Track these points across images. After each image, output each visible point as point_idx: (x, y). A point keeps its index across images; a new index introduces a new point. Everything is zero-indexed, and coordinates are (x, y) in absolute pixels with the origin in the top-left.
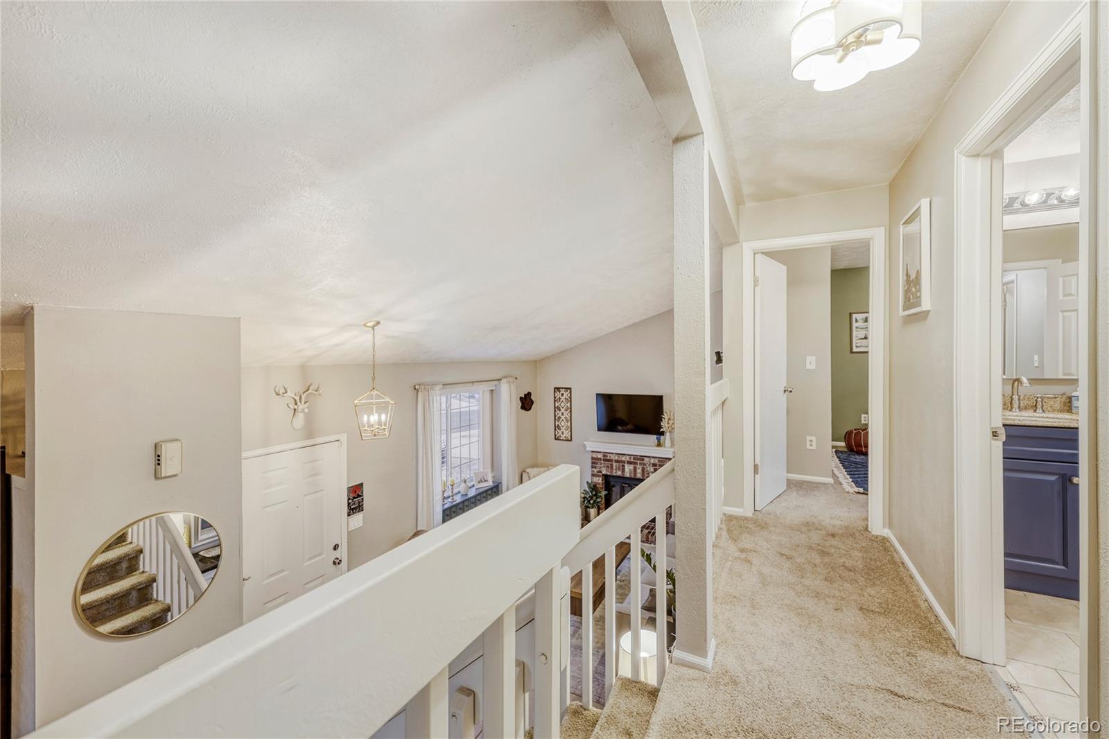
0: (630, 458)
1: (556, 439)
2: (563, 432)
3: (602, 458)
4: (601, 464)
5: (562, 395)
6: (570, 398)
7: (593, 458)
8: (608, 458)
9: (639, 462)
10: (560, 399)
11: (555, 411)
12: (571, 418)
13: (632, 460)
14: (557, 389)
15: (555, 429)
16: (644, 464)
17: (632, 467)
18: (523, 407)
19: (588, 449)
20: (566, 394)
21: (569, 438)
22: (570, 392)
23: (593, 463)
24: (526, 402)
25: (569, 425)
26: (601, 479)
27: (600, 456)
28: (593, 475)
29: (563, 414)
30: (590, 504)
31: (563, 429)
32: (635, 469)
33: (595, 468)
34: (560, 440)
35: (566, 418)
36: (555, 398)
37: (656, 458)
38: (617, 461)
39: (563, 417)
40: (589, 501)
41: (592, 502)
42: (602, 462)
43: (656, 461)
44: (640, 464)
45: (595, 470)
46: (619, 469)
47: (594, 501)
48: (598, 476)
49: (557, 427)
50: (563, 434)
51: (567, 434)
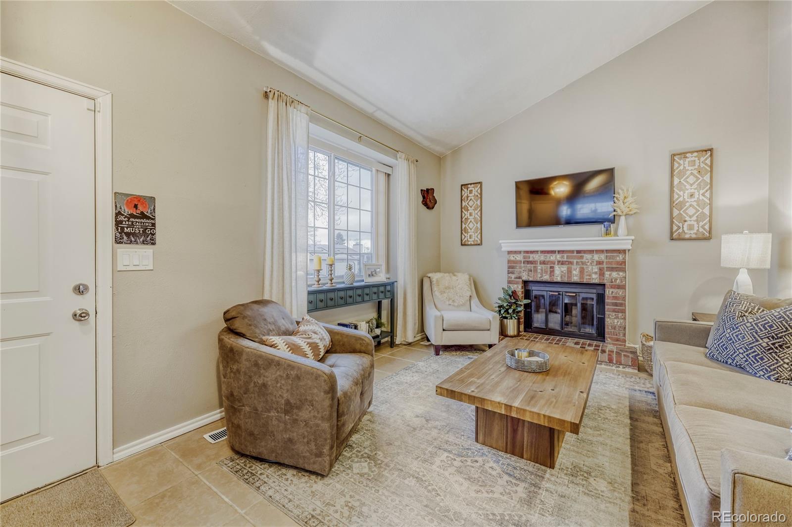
0: (563, 257)
1: (462, 245)
2: (470, 236)
3: (523, 260)
4: (520, 268)
5: (471, 192)
6: (481, 194)
7: (509, 262)
8: (531, 259)
9: (575, 261)
10: (468, 197)
11: (462, 211)
12: (481, 217)
13: (565, 260)
14: (464, 186)
15: (462, 233)
16: (583, 263)
17: (564, 268)
18: (425, 203)
19: (504, 249)
20: (475, 190)
21: (479, 242)
22: (481, 187)
23: (509, 267)
24: (428, 198)
25: (479, 227)
26: (520, 287)
27: (519, 257)
28: (509, 282)
29: (471, 215)
30: (508, 313)
31: (471, 232)
32: (569, 271)
33: (513, 273)
34: (468, 245)
35: (475, 218)
36: (462, 197)
37: (602, 251)
38: (544, 263)
39: (471, 218)
40: (507, 311)
41: (510, 311)
42: (522, 265)
43: (603, 257)
44: (577, 262)
45: (513, 276)
46: (546, 272)
47: (514, 310)
48: (517, 283)
49: (463, 231)
50: (470, 238)
51: (475, 238)
